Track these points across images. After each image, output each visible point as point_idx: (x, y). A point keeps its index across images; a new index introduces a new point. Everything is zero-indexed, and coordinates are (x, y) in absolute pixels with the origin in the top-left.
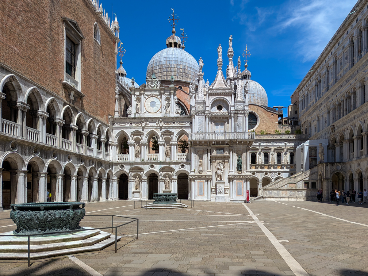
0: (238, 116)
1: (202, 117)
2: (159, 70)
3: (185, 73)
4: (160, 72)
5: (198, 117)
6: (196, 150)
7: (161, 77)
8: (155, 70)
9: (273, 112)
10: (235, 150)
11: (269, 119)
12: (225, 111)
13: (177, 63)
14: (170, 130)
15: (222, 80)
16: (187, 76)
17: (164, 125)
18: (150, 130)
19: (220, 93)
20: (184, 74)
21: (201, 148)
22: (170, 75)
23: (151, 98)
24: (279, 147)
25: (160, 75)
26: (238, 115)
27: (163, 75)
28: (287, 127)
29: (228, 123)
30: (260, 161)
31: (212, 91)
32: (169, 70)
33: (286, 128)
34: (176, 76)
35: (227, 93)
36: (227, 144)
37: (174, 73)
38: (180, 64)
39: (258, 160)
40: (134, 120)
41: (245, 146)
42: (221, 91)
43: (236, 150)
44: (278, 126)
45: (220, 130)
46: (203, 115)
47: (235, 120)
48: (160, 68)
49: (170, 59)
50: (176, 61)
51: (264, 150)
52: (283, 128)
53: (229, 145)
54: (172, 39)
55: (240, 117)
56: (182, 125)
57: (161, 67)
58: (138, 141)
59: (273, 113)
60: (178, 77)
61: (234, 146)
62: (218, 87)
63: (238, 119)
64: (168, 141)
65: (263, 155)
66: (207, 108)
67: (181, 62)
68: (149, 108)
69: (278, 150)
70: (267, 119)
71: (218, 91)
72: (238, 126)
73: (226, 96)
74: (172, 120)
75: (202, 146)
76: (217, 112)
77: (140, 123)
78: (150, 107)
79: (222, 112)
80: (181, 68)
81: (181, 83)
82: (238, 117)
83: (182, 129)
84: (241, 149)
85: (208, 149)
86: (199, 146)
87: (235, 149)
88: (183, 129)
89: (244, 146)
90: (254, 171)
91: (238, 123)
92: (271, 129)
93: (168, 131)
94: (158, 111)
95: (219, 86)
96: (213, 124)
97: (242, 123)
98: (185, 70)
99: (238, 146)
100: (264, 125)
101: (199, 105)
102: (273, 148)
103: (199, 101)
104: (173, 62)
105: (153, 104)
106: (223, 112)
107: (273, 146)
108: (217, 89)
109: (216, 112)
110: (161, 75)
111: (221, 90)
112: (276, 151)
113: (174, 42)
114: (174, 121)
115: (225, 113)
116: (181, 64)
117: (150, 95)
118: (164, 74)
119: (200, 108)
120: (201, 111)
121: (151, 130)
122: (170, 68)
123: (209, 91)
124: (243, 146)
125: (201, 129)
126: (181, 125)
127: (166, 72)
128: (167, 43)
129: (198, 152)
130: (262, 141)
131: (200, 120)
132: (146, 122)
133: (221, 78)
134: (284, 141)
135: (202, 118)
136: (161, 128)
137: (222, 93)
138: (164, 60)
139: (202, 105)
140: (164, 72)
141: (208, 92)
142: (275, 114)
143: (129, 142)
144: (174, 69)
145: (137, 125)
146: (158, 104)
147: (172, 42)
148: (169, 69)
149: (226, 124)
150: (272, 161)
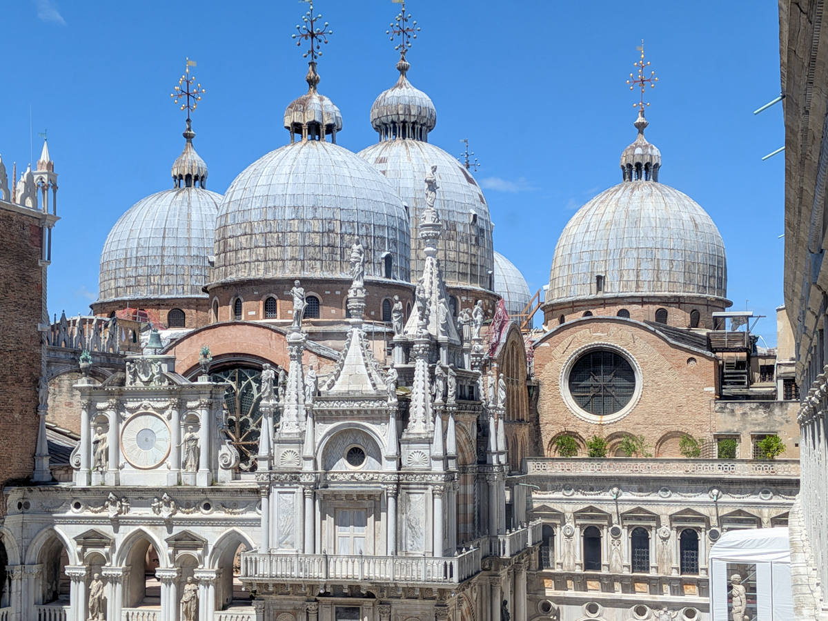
0: (409, 493)
1: (294, 493)
2: (243, 239)
3: (329, 245)
4: (245, 248)
5: (280, 493)
6: (271, 608)
7: (247, 265)
8: (230, 237)
9: (695, 349)
10: (396, 614)
11: (679, 376)
12: (373, 468)
13: (299, 214)
14: (196, 530)
15: (363, 363)
16: (338, 257)
17: (179, 515)
18: (134, 529)
19: (352, 411)
20: (326, 250)
21: (286, 602)
22: (276, 260)
23: (139, 418)
24: (688, 511)
25: (245, 257)
26: (409, 489)
27: (254, 258)
28: (751, 409)
29: (377, 518)
30: (617, 561)
31: (325, 406)
32: (274, 242)
33: (744, 414)
34: (296, 260)
35: (372, 411)
36: (370, 595)
37: (289, 252)
38: (310, 216)
39: (609, 558)
40: (83, 496)
41: (430, 601)
42: (356, 406)
43: (401, 615)
44: (713, 405)
45: (352, 538)
46: (294, 488)
47: (399, 508)
48: (245, 234)
49: (277, 204)
50: (296, 208)
51: (630, 518)
52: (733, 411)
53: (375, 597)
54: (299, 113)
55: (417, 495)
56: (235, 514)
57: (247, 230)
58: (95, 564)
59: (693, 352)
60: (303, 266)
61: (394, 600)
62: (344, 389)
63: (409, 501)
64: (186, 569)
65: (625, 537)
66: (308, 462)
67: (315, 209)
68: (135, 453)
69: (686, 520)
70: (671, 378)
71: (345, 406)
72: (412, 527)
73: (373, 419)
74: (202, 496)
75: (288, 597)
76: (346, 473)
77: (102, 504)
78: (139, 448)
79: (362, 473)
80: (314, 232)
81: (316, 286)
82: (411, 496)
83: (231, 529)
84: (419, 612)
85: (309, 607)
86: (279, 597)
87: (399, 612)
88: (236, 529)
89: (426, 601)
90: (594, 600)
91: (411, 518)
92: (685, 417)
93: (186, 536)
94: (162, 463)
95: (349, 384)
96: (330, 520)
97: (422, 518)
98: (329, 236)
99: (408, 600)
100: (659, 400)
101: (286, 450)
102: (664, 512)
103: (286, 436)
104: (287, 211)
105: (146, 440)
106: (366, 473)
107: (665, 505)
108: (341, 398)
109: (342, 473)
110: (247, 260)
111: (355, 401)
112: (675, 525)
113: (307, 121)
114: (207, 499)
115: (371, 476)
116: (314, 218)
117: (138, 408)
118: (257, 255)
119: (290, 459)
120: (288, 473)
121: (136, 528)
122: (276, 236)
123: (314, 402)
124: (422, 601)
125: (288, 534)
126: (231, 513)
127: (262, 249)
128: (288, 123)
129: (278, 614)
130: (624, 485)
131: (286, 501)
132: (121, 502)
133: (358, 354)
134: (709, 486)
135: (291, 495)
136: (169, 523)
137: (359, 411)
138: (258, 205)
139: (295, 450)
140: (256, 247)
141: (312, 407)
142: (703, 359)
143: (70, 569)
144: (290, 238)
145: (96, 512)
146: (161, 439)
147: (302, 122)
148: (272, 238)
149: (371, 520)
150: (661, 561)
